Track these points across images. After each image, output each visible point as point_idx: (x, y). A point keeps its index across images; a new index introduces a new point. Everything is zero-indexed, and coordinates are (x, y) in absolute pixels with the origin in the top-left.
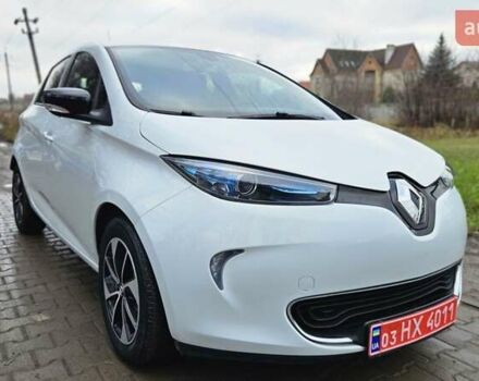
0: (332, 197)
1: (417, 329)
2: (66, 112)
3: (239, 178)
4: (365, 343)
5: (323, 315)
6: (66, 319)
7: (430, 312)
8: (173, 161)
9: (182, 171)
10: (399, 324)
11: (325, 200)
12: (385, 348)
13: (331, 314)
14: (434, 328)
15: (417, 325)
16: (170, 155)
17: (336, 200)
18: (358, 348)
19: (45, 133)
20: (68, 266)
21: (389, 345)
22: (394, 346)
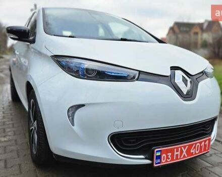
0: (136, 77)
1: (184, 153)
2: (17, 37)
3: (86, 66)
4: (152, 159)
5: (130, 143)
7: (193, 145)
9: (59, 63)
10: (173, 149)
12: (164, 162)
13: (134, 142)
14: (196, 154)
15: (184, 151)
16: (55, 55)
17: (138, 80)
18: (148, 162)
19: (16, 51)
21: (167, 161)
22: (170, 162)
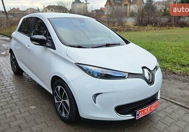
0: (127, 77)
2: (39, 44)
4: (135, 116)
5: (124, 109)
6: (41, 107)
7: (152, 106)
9: (82, 69)
10: (144, 110)
11: (124, 77)
12: (140, 117)
13: (125, 109)
14: (153, 109)
15: (149, 109)
16: (78, 63)
18: (133, 117)
19: (27, 46)
21: (141, 116)
22: (143, 116)
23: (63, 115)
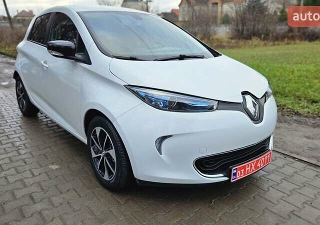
0: (215, 107)
1: (253, 168)
2: (61, 55)
3: (168, 99)
4: (229, 176)
5: (209, 164)
6: (69, 167)
7: (259, 160)
8: (131, 88)
9: (137, 94)
10: (245, 166)
11: (211, 109)
12: (238, 178)
13: (214, 164)
14: (261, 167)
15: (253, 166)
16: (129, 85)
17: (217, 109)
18: (226, 179)
19: (42, 62)
20: (60, 136)
21: (240, 176)
22: (242, 176)
23: (106, 177)
